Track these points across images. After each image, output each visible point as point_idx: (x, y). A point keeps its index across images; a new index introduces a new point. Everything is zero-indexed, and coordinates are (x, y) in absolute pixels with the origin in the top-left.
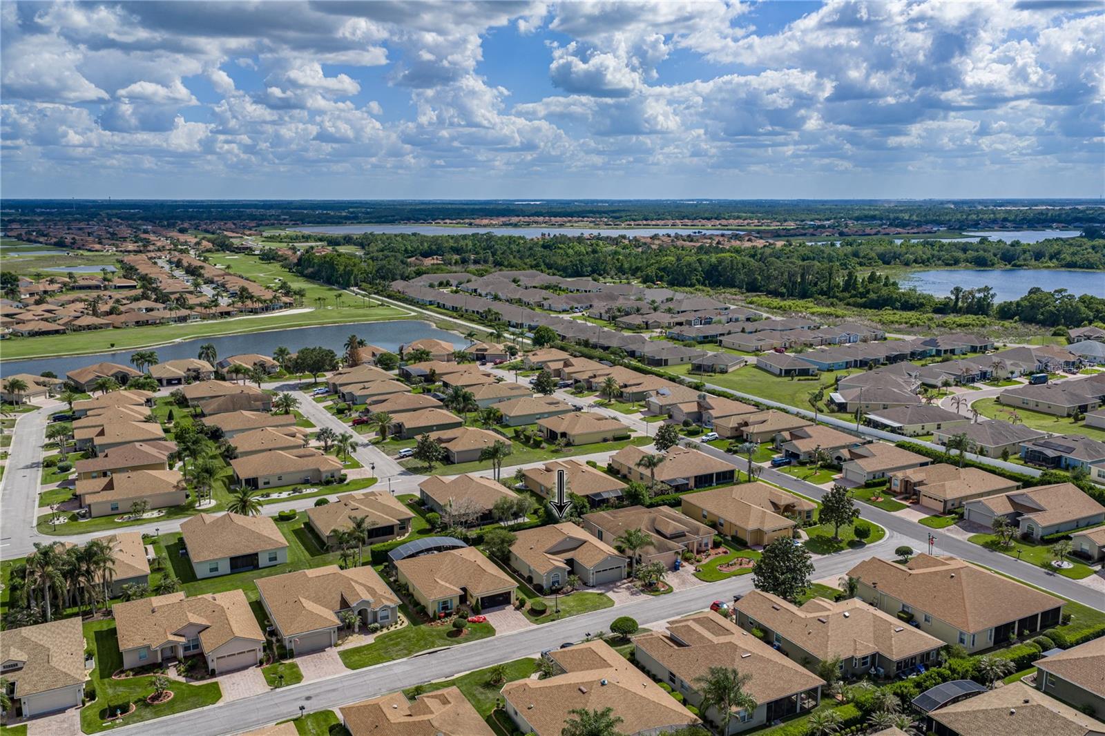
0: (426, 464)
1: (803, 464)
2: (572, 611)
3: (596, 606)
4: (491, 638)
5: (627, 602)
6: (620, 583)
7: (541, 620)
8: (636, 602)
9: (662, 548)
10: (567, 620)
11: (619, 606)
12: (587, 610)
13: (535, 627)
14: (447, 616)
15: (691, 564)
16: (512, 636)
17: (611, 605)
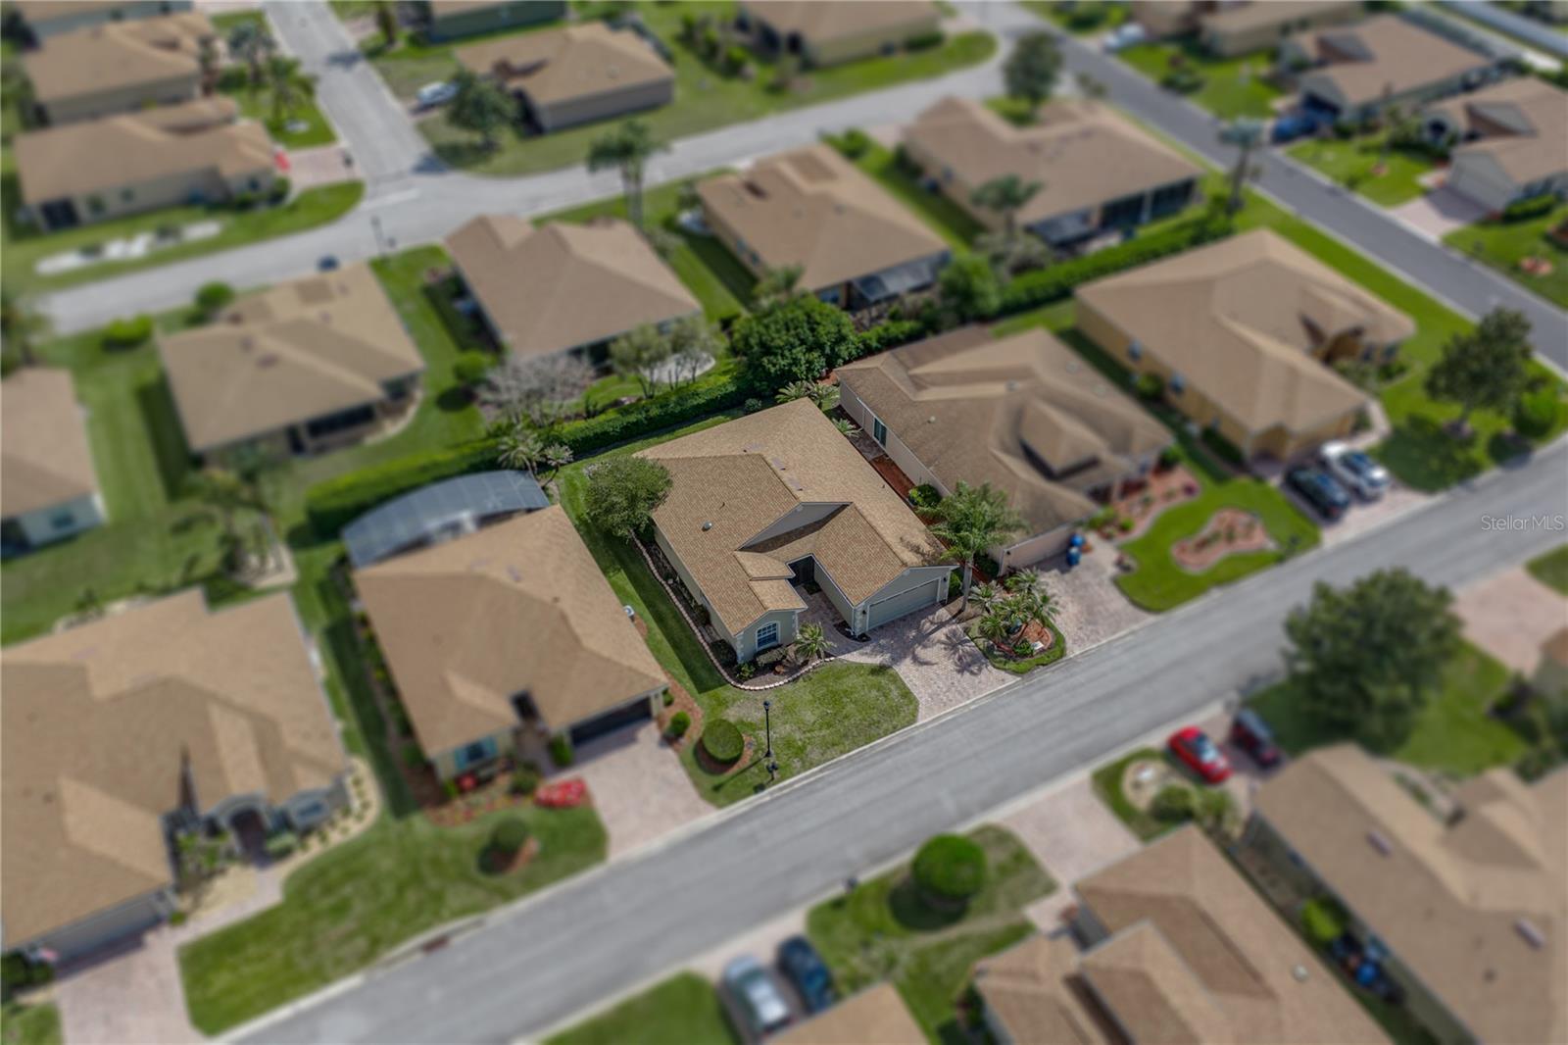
0: (477, 138)
1: (1344, 134)
2: (809, 748)
3: (870, 724)
4: (594, 873)
5: (951, 701)
6: (932, 623)
7: (728, 788)
8: (973, 703)
9: (1042, 517)
10: (796, 786)
11: (929, 719)
12: (847, 743)
13: (712, 816)
14: (482, 783)
15: (1108, 537)
16: (650, 861)
17: (912, 717)
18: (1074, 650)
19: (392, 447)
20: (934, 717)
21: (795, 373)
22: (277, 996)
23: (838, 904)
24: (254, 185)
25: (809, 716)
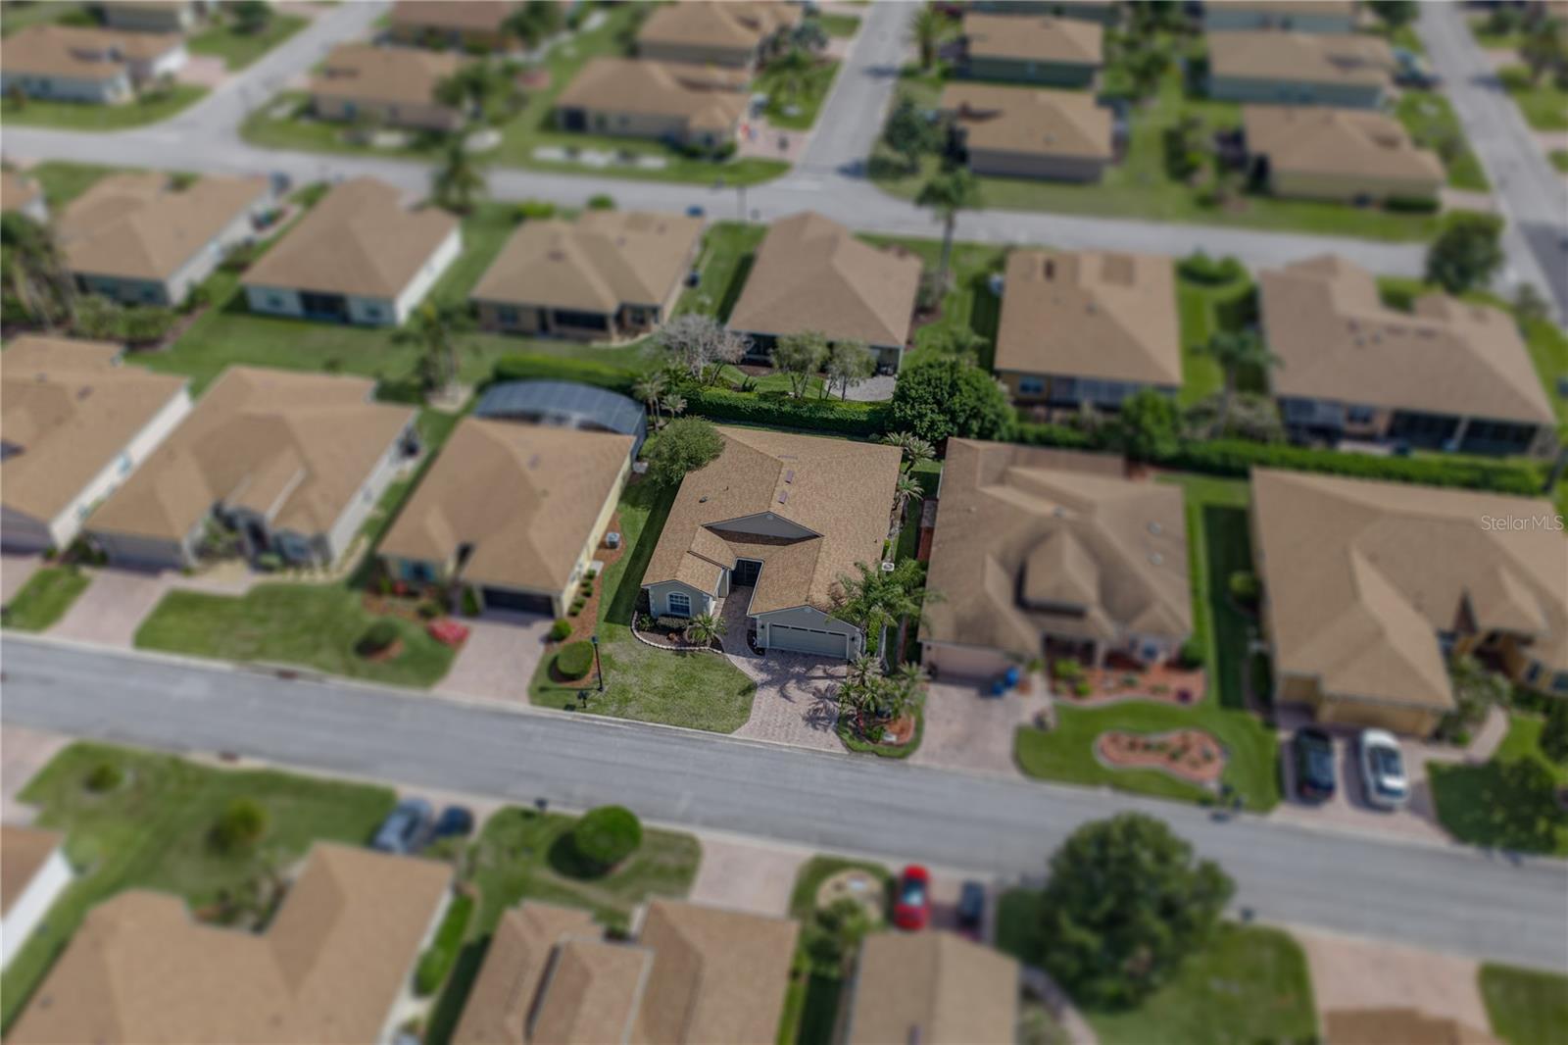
2: (633, 703)
3: (693, 714)
4: (413, 693)
5: (773, 735)
6: (825, 671)
7: (549, 695)
8: (789, 747)
9: (976, 630)
10: (597, 722)
11: (741, 738)
12: (663, 716)
13: (523, 706)
14: (411, 594)
15: (1054, 691)
16: (454, 708)
17: (729, 728)
18: (917, 759)
19: (605, 355)
20: (746, 738)
21: (916, 426)
22: (183, 648)
23: (527, 815)
24: (709, 140)
25: (658, 681)
